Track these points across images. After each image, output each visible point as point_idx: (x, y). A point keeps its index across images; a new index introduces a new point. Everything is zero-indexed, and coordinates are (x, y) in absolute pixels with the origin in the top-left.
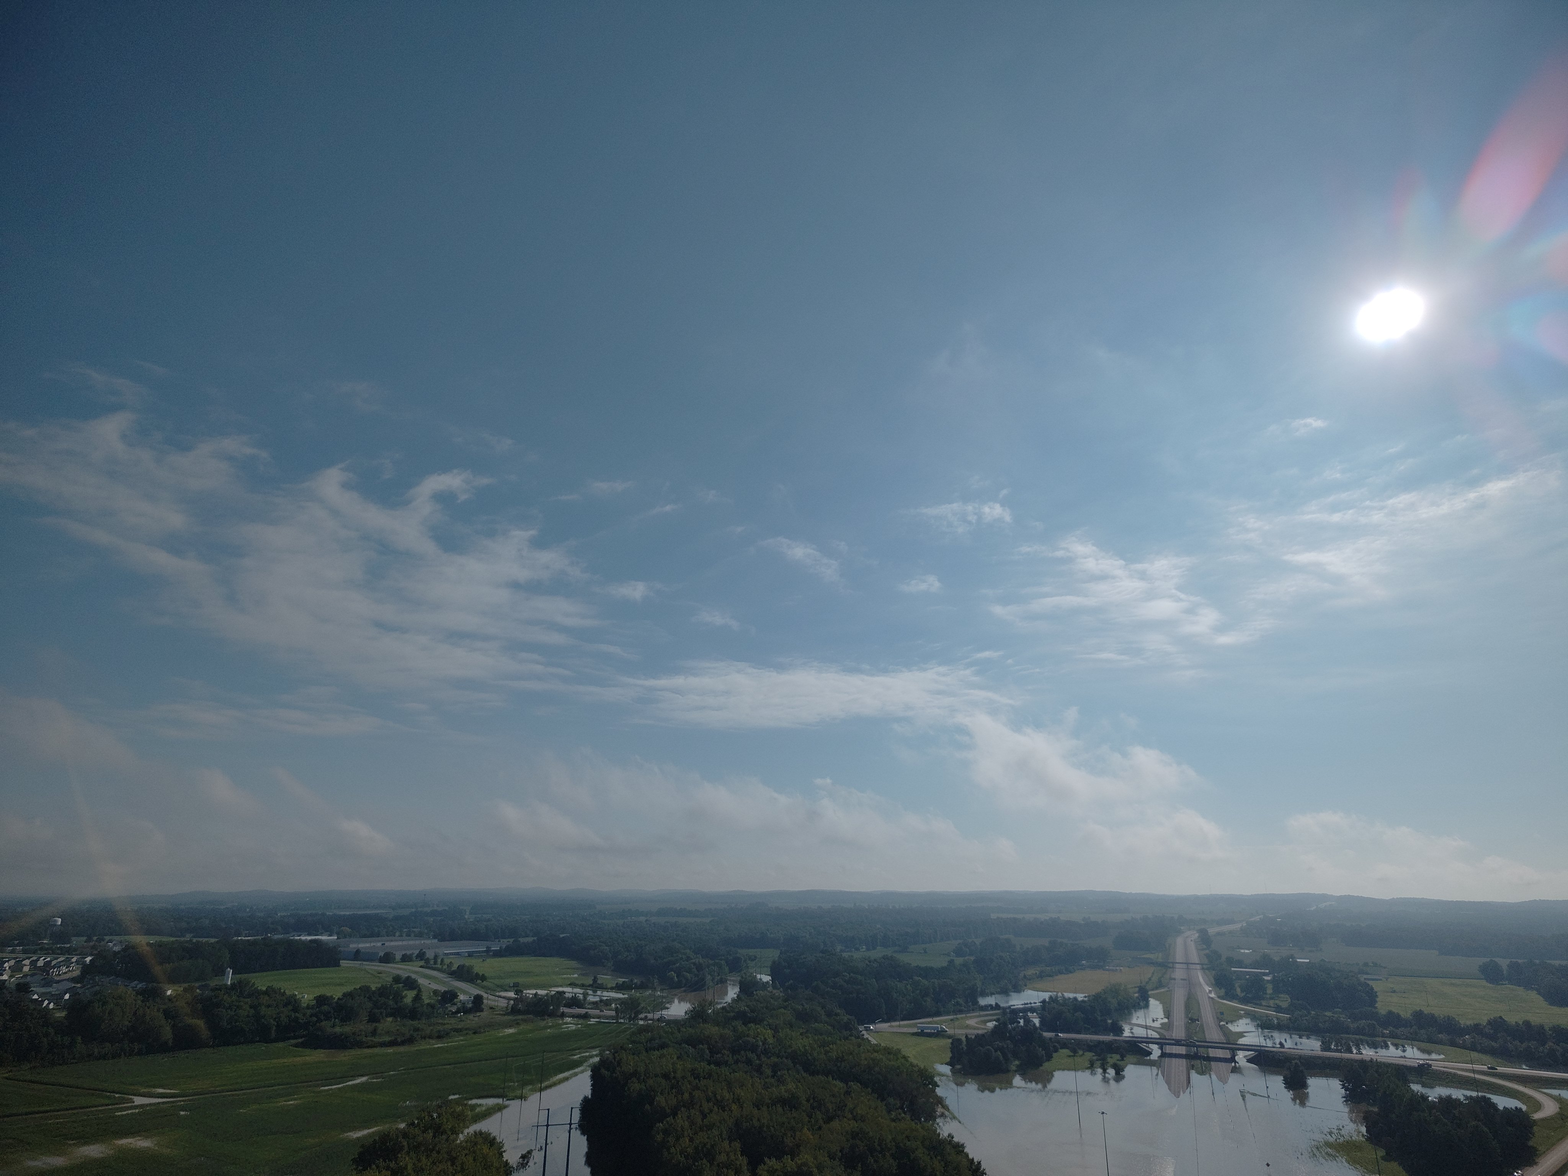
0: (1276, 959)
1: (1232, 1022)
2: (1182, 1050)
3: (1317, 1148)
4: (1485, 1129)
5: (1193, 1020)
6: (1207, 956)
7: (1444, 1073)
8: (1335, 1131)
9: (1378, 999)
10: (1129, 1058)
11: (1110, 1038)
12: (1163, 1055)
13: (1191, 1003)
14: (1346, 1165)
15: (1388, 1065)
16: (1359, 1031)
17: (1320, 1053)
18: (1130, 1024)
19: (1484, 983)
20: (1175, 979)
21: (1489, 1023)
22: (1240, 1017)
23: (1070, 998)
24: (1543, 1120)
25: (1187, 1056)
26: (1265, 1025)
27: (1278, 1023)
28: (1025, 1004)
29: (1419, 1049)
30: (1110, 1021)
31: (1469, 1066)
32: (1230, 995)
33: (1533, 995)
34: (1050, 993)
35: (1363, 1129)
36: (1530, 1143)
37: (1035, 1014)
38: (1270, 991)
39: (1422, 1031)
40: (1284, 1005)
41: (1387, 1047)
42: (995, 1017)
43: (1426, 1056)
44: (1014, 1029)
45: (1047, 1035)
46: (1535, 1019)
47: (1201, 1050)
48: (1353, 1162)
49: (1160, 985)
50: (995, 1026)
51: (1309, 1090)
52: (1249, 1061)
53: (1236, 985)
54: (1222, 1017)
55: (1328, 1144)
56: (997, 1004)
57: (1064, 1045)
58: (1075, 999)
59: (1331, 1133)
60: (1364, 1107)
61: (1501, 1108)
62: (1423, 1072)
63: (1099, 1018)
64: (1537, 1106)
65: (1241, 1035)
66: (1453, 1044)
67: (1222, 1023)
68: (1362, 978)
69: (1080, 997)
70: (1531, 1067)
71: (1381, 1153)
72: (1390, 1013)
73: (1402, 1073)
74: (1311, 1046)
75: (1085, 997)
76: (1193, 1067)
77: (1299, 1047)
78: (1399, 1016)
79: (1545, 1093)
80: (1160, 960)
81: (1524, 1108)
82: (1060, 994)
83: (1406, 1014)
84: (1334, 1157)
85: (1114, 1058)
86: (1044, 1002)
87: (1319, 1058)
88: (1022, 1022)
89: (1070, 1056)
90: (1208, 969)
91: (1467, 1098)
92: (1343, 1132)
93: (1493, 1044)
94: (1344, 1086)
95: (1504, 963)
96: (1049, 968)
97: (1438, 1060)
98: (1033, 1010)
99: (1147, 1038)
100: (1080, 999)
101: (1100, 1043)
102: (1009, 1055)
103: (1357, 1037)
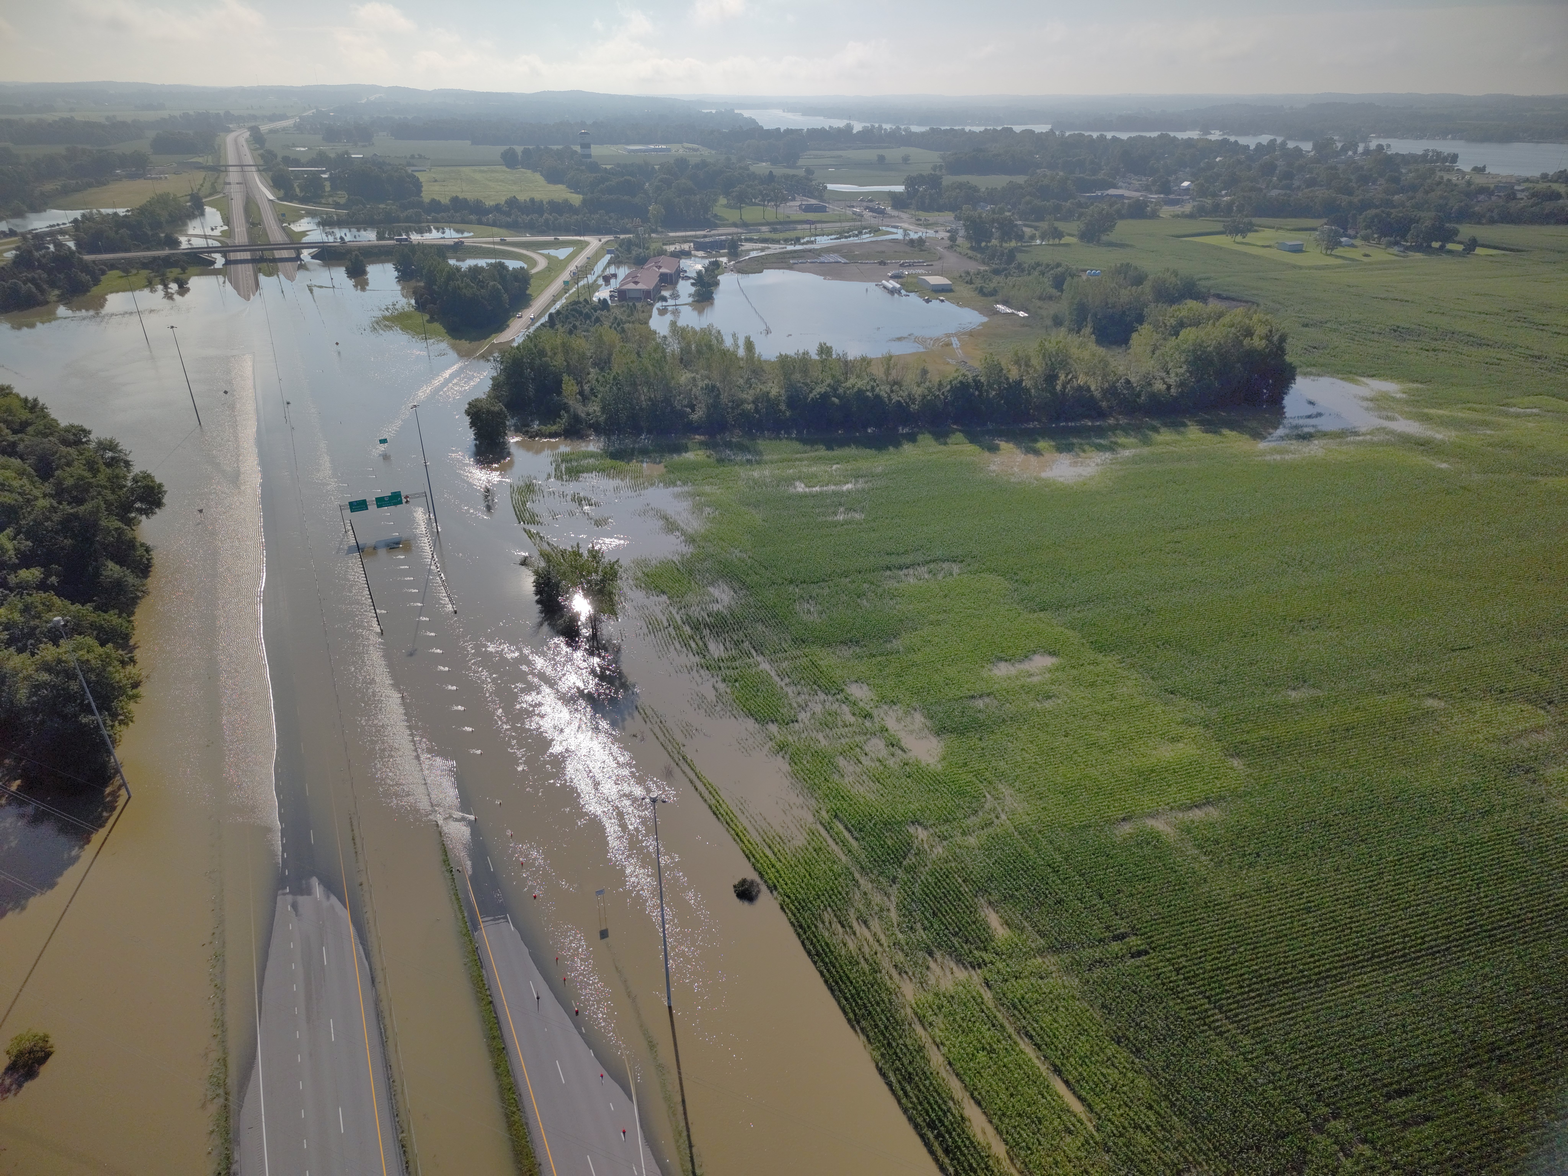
0: (332, 155)
1: (294, 222)
2: (247, 255)
3: (377, 323)
4: (500, 287)
5: (254, 222)
6: (262, 156)
7: (473, 247)
8: (391, 307)
9: (423, 189)
10: (190, 270)
11: (167, 252)
12: (228, 263)
13: (250, 207)
14: (400, 331)
15: (432, 246)
16: (408, 219)
17: (376, 242)
18: (187, 235)
19: (505, 168)
20: (229, 184)
21: (506, 202)
22: (302, 217)
23: (108, 214)
24: (537, 273)
25: (253, 261)
26: (326, 223)
27: (338, 219)
28: (51, 226)
29: (454, 230)
30: (162, 235)
31: (491, 239)
32: (289, 196)
33: (538, 177)
34: (82, 211)
35: (413, 302)
36: (528, 292)
37: (67, 237)
38: (328, 189)
39: (458, 214)
40: (342, 201)
41: (430, 231)
42: (13, 246)
43: (460, 235)
44: (44, 256)
45: (88, 257)
46: (537, 196)
47: (266, 253)
48: (405, 328)
49: (214, 192)
50: (16, 256)
51: (369, 276)
52: (313, 257)
53: (295, 185)
54: (283, 218)
55: (385, 318)
56: (10, 230)
57: (112, 266)
58: (116, 214)
59: (387, 309)
60: (413, 283)
61: (511, 269)
62: (458, 249)
63: (150, 233)
64: (533, 263)
65: (304, 234)
66: (480, 223)
67: (284, 225)
68: (410, 170)
69: (121, 212)
70: (533, 235)
71: (427, 317)
72: (433, 200)
73: (442, 251)
74: (369, 237)
75: (128, 211)
76: (260, 270)
77: (358, 239)
78: (439, 202)
79: (541, 254)
80: (210, 163)
81: (526, 266)
82: (95, 211)
83: (445, 201)
84: (391, 328)
85: (175, 272)
86: (75, 221)
87: (376, 246)
88: (52, 247)
89: (121, 277)
90: (264, 170)
91: (488, 265)
92: (397, 307)
93: (508, 219)
94: (397, 269)
95: (519, 149)
96: (74, 182)
97: (469, 237)
98: (63, 232)
99: (208, 247)
100: (122, 214)
101: (155, 259)
102: (45, 286)
103: (407, 224)
